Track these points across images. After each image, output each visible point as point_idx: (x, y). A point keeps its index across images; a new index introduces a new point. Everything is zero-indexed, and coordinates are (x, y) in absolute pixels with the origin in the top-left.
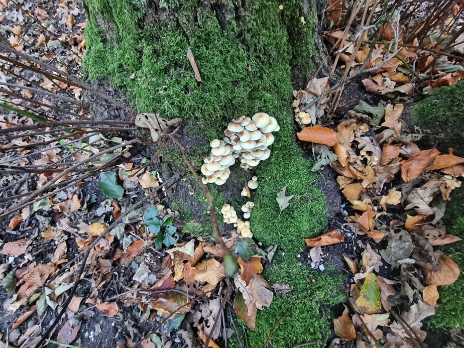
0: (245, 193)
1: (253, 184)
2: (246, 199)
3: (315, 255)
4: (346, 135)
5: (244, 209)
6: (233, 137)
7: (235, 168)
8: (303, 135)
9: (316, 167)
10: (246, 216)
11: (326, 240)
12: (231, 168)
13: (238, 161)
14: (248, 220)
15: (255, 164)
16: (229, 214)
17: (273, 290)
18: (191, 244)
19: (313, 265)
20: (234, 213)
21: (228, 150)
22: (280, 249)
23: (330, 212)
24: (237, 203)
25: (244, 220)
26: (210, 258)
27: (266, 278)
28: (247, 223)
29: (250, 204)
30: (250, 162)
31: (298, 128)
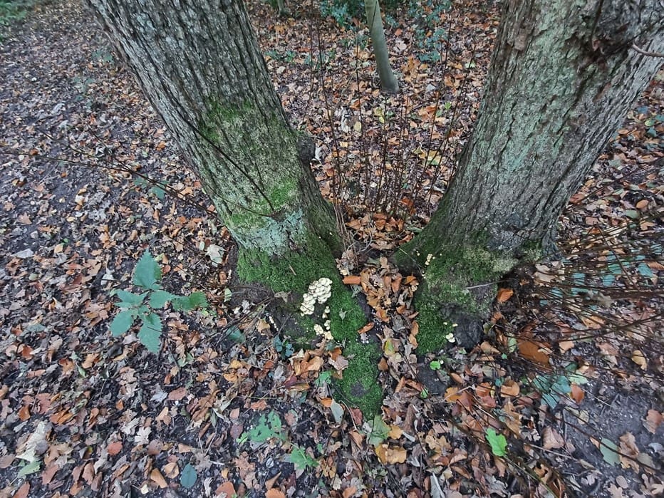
0: (324, 316)
1: (327, 311)
2: (326, 319)
3: (363, 337)
4: (365, 276)
5: (326, 325)
6: (312, 291)
7: (317, 304)
8: (346, 281)
9: (353, 295)
10: (328, 328)
11: (366, 328)
12: (314, 305)
13: (317, 301)
14: (329, 330)
15: (325, 300)
16: (318, 329)
17: (348, 359)
18: (302, 351)
19: (363, 342)
20: (321, 328)
21: (312, 297)
22: (347, 340)
23: (366, 314)
24: (321, 322)
25: (327, 331)
26: (314, 357)
27: (344, 356)
28: (329, 332)
29: (328, 321)
30: (323, 300)
31: (343, 277)
